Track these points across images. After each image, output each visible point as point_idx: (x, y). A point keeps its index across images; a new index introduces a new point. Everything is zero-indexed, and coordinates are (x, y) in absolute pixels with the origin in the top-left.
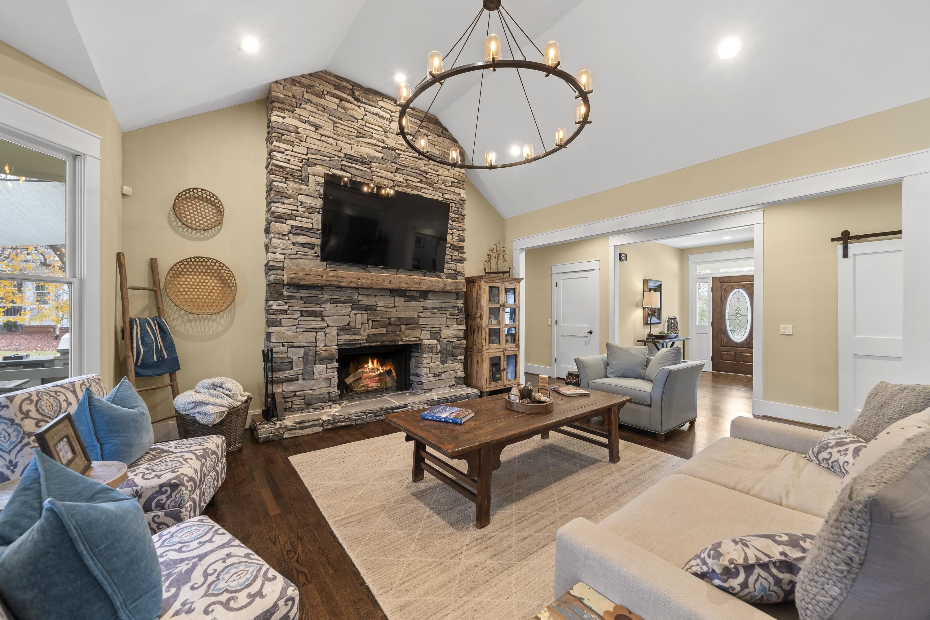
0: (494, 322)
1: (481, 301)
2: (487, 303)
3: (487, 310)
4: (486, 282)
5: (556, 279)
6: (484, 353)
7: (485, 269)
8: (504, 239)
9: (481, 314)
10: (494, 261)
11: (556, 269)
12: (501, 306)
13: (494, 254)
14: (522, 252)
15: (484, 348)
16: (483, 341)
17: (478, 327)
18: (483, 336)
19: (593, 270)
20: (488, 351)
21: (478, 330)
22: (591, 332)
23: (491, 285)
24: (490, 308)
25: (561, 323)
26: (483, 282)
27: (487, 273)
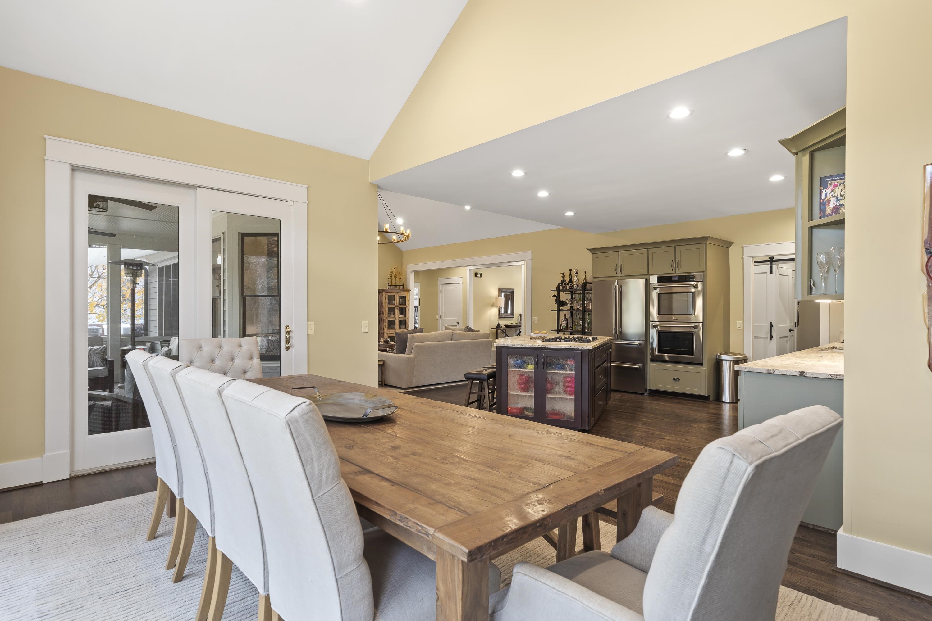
0: (392, 316)
1: (383, 303)
2: (387, 305)
3: (387, 309)
4: (386, 293)
5: (441, 288)
6: (384, 334)
7: (388, 284)
8: (402, 264)
9: (383, 311)
10: (394, 278)
11: (441, 281)
12: (396, 306)
13: (394, 275)
14: (411, 273)
15: (385, 331)
16: (384, 327)
17: (382, 319)
18: (385, 324)
19: (459, 283)
20: (387, 333)
21: (382, 321)
22: (458, 323)
23: (389, 294)
24: (389, 308)
25: (443, 317)
26: (384, 293)
27: (390, 286)
